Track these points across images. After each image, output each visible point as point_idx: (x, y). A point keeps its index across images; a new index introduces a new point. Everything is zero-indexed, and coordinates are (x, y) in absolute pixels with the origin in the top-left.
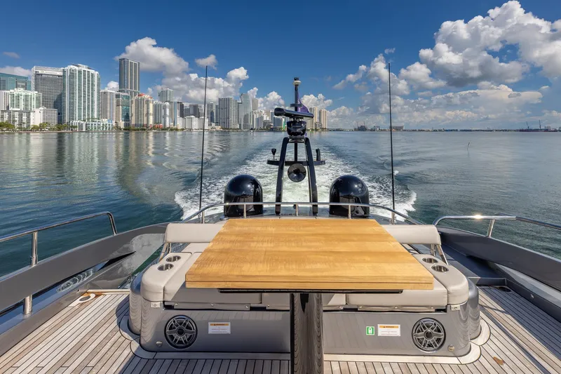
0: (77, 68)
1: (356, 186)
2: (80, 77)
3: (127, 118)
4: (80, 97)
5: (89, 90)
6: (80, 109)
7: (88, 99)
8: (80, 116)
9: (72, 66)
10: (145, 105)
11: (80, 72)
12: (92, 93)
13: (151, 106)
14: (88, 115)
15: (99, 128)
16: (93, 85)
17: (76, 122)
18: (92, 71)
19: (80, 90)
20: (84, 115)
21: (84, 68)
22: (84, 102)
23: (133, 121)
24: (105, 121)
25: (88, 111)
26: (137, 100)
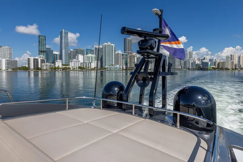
0: (107, 44)
2: (108, 47)
3: (126, 64)
4: (108, 56)
5: (111, 53)
6: (108, 61)
7: (111, 56)
8: (108, 64)
9: (105, 43)
10: (133, 58)
11: (108, 45)
12: (112, 54)
13: (136, 58)
14: (111, 63)
15: (114, 69)
16: (113, 50)
17: (106, 67)
18: (112, 45)
19: (108, 53)
20: (110, 64)
21: (109, 44)
22: (110, 58)
23: (129, 66)
24: (118, 66)
25: (111, 62)
26: (130, 56)
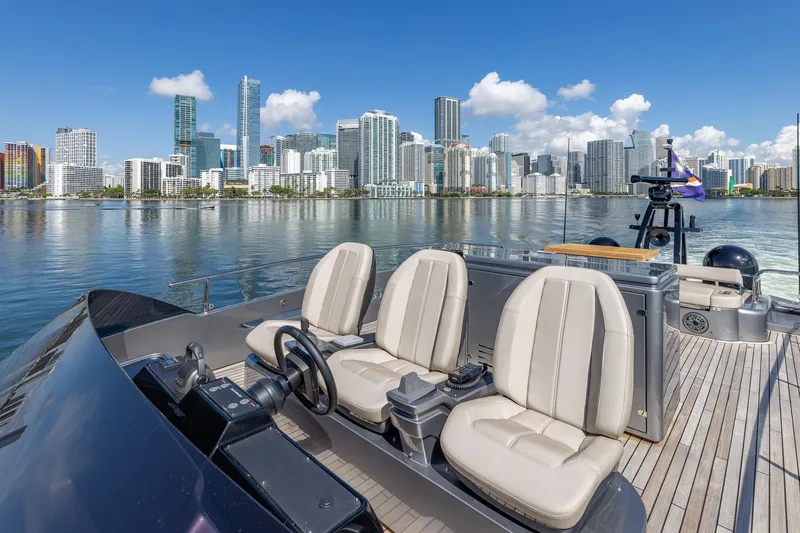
0: (372, 115)
1: (738, 258)
2: (375, 125)
3: (440, 178)
4: (375, 152)
5: (386, 143)
6: (375, 169)
7: (385, 154)
8: (375, 178)
9: (367, 114)
10: (460, 159)
11: (375, 120)
12: (390, 148)
13: (467, 158)
14: (385, 176)
15: (393, 193)
16: (391, 135)
17: (369, 186)
18: (390, 117)
19: (375, 143)
20: (381, 177)
21: (380, 114)
22: (381, 159)
23: (446, 185)
24: (412, 184)
25: (385, 171)
26: (450, 153)
